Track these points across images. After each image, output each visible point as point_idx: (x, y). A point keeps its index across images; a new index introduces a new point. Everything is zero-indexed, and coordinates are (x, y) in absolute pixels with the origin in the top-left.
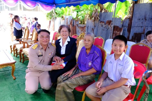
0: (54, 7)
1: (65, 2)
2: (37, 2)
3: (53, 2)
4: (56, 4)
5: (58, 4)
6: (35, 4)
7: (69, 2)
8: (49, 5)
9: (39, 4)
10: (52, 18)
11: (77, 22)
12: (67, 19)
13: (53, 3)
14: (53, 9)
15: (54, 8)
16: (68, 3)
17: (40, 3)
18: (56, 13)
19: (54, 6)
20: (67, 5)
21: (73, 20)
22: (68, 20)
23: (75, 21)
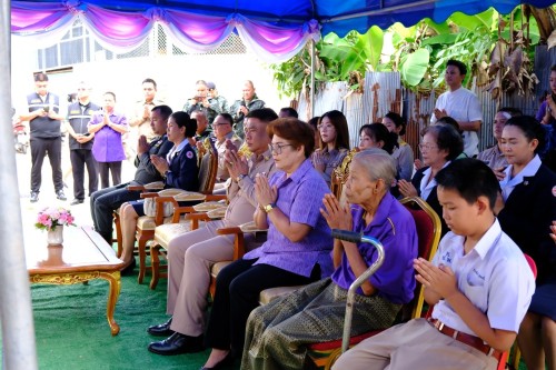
0: (310, 32)
1: (364, 6)
2: (229, 19)
3: (308, 11)
4: (319, 18)
5: (330, 18)
6: (219, 29)
7: (384, 7)
8: (288, 25)
9: (240, 28)
10: (304, 85)
11: (422, 102)
12: (376, 87)
13: (305, 13)
14: (307, 43)
15: (312, 36)
16: (378, 8)
17: (243, 22)
18: (325, 61)
19: (313, 26)
20: (372, 21)
21: (404, 91)
22: (380, 92)
23: (412, 99)
